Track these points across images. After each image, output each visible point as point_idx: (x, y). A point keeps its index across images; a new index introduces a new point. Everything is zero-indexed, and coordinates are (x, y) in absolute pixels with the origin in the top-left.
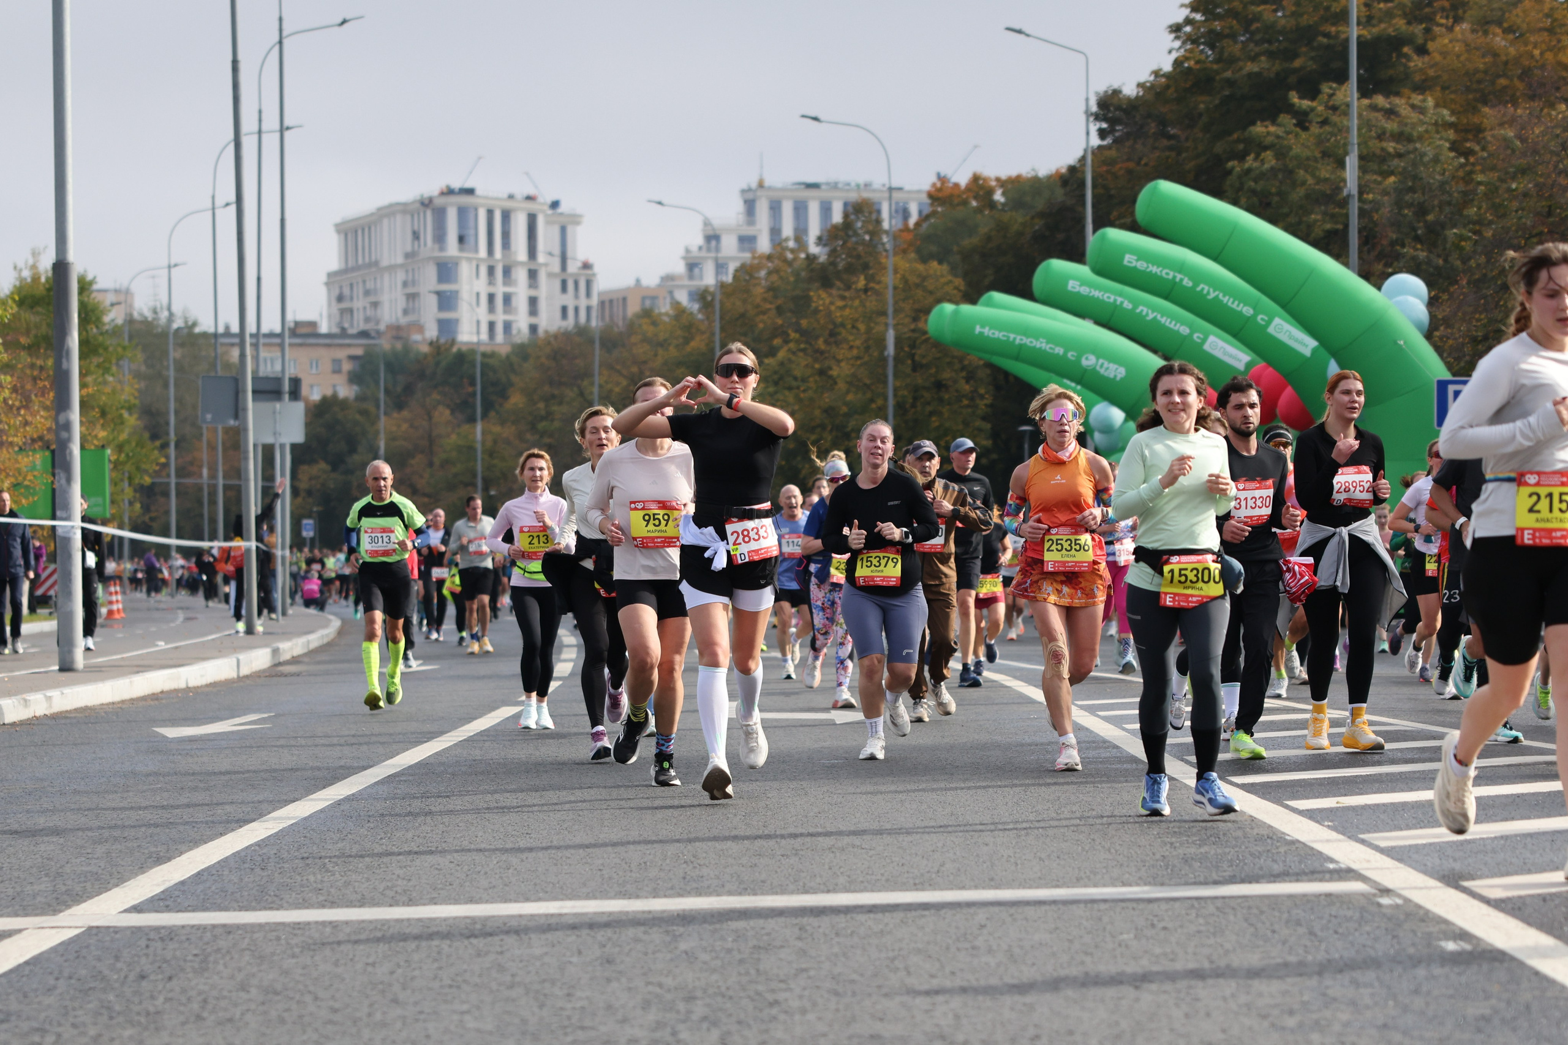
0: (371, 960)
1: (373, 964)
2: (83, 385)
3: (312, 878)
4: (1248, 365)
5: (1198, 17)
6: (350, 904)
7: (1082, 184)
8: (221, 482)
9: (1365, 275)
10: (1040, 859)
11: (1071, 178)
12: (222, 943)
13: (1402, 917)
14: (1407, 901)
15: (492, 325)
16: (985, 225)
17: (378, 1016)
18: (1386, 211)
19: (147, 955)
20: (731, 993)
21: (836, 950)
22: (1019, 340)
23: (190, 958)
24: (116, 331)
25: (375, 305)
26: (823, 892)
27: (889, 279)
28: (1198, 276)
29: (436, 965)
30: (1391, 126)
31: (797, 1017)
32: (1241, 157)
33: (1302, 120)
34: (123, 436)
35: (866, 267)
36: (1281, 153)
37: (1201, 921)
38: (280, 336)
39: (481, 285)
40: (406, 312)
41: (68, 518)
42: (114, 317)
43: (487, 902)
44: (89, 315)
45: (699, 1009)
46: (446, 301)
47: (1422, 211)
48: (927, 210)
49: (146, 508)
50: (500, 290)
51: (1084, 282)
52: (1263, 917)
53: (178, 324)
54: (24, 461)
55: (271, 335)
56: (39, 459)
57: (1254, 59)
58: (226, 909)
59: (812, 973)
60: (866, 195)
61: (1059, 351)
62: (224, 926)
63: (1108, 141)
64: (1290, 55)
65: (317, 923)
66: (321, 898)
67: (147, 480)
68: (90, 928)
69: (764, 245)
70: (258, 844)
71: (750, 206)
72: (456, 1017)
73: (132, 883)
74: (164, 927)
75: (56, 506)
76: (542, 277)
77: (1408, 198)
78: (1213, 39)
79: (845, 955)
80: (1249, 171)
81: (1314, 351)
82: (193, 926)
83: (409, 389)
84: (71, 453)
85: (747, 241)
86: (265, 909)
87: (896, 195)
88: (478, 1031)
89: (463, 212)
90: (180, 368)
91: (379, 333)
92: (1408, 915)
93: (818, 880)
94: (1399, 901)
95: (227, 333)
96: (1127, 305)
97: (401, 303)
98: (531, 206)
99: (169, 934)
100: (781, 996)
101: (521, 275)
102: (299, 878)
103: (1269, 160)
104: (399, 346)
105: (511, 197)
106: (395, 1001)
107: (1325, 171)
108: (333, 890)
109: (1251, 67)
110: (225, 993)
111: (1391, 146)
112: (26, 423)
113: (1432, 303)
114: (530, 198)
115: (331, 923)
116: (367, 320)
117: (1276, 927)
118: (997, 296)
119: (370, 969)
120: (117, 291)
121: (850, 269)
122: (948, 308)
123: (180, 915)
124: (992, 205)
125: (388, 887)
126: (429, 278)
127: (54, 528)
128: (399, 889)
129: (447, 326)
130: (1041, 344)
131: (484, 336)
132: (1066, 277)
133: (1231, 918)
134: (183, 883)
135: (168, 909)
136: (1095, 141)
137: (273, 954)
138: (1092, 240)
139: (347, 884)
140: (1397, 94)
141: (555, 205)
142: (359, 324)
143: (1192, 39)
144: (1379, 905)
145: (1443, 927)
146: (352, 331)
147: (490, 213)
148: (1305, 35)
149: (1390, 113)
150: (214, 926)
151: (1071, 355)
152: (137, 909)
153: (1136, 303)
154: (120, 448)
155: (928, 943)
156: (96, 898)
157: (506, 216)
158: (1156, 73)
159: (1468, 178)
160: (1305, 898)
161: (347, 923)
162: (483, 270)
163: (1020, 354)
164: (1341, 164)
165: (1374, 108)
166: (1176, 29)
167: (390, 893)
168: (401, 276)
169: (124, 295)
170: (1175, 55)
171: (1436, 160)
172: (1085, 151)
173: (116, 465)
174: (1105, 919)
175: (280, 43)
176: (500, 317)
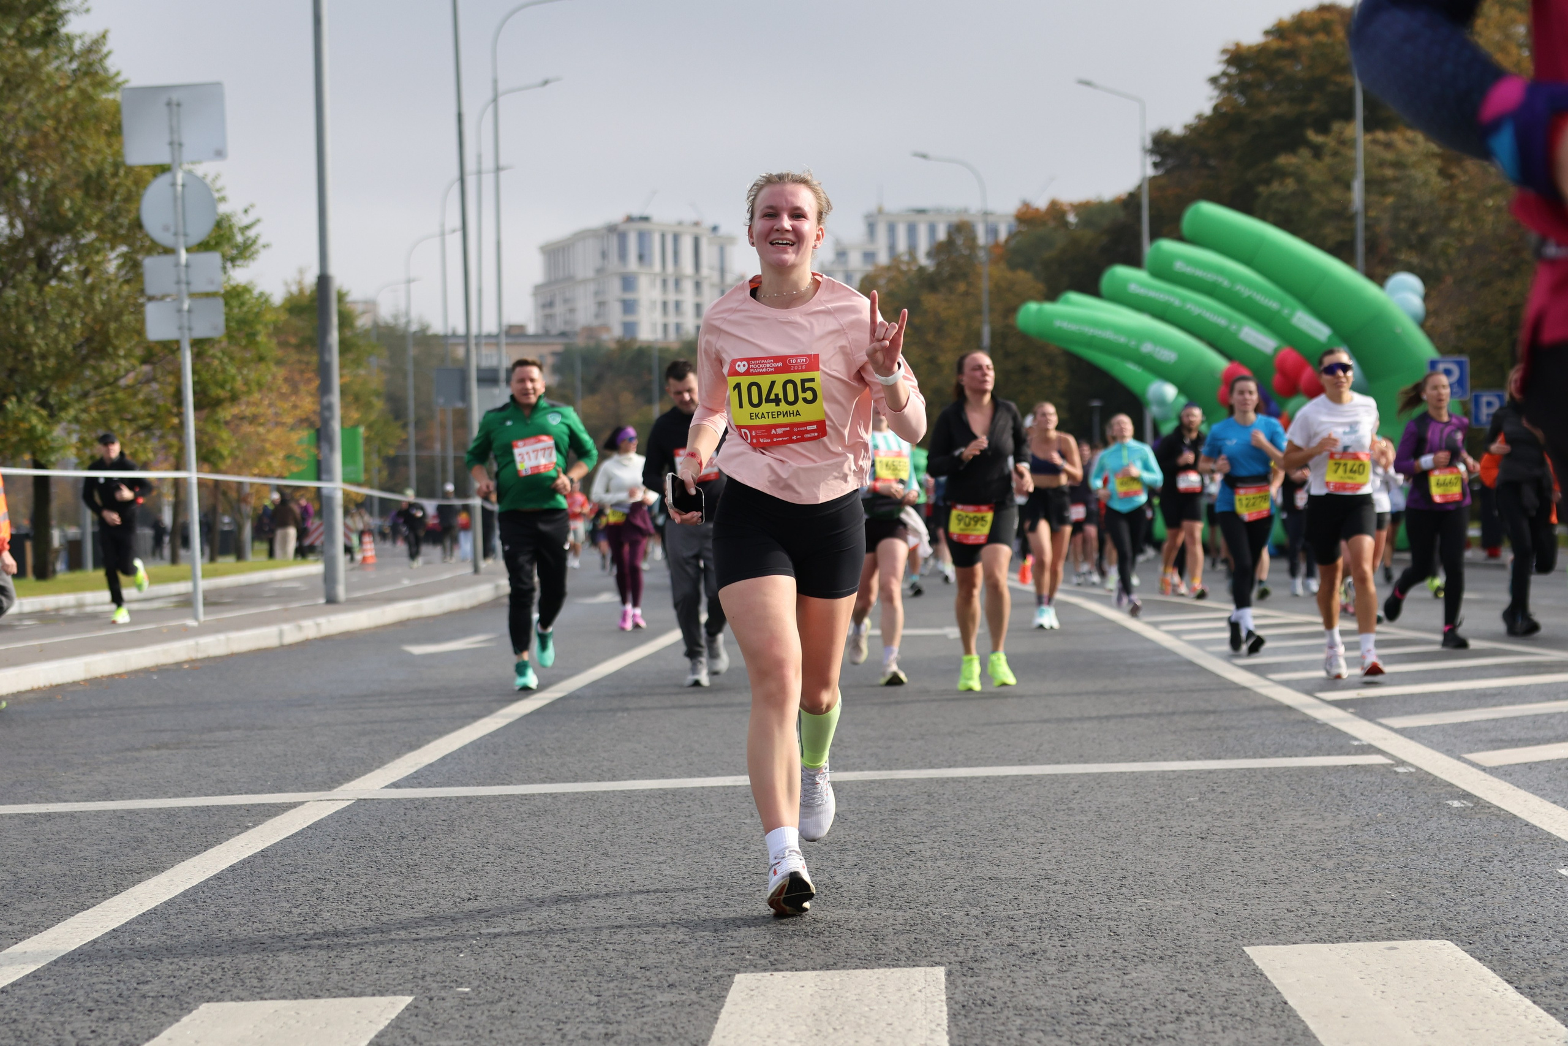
0: (585, 823)
1: (587, 827)
2: (341, 376)
3: (534, 760)
4: (1276, 350)
5: (1232, 70)
6: (566, 780)
7: (1138, 207)
8: (451, 453)
9: (1370, 275)
10: (1120, 740)
11: (1131, 202)
12: (465, 811)
13: (1415, 782)
14: (1418, 769)
15: (665, 327)
16: (1061, 240)
17: (593, 866)
18: (1384, 226)
19: (405, 821)
20: (875, 845)
21: (958, 812)
22: (1090, 331)
23: (440, 822)
24: (366, 334)
25: (572, 311)
26: (946, 767)
27: (985, 285)
28: (1234, 278)
29: (637, 826)
30: (1389, 156)
31: (929, 864)
32: (1267, 182)
33: (1317, 152)
34: (373, 417)
35: (965, 276)
36: (1300, 178)
37: (1252, 786)
38: (497, 336)
39: (656, 294)
40: (597, 316)
41: (331, 480)
42: (363, 322)
43: (676, 777)
44: (346, 320)
45: (850, 859)
46: (629, 307)
47: (1414, 224)
48: (1014, 229)
49: (391, 475)
50: (672, 297)
51: (1142, 284)
52: (1302, 783)
53: (414, 328)
54: (295, 437)
55: (489, 336)
56: (304, 435)
57: (1277, 103)
58: (467, 785)
59: (940, 829)
60: (966, 218)
61: (1122, 340)
62: (466, 797)
63: (1160, 172)
64: (1306, 100)
65: (540, 794)
66: (543, 776)
67: (392, 452)
68: (359, 800)
69: (883, 259)
70: (490, 735)
71: (871, 228)
72: (655, 866)
73: (390, 765)
74: (418, 799)
75: (320, 470)
76: (706, 288)
77: (1404, 213)
78: (1244, 88)
79: (965, 815)
80: (1273, 195)
81: (1330, 338)
82: (441, 798)
83: (600, 378)
84: (333, 430)
85: (869, 256)
86: (498, 784)
87: (991, 219)
88: (673, 876)
89: (642, 237)
90: (417, 362)
91: (575, 334)
92: (1420, 781)
93: (941, 758)
94: (1413, 770)
95: (454, 335)
96: (1177, 303)
97: (593, 308)
98: (696, 230)
99: (423, 804)
100: (916, 848)
101: (688, 286)
102: (523, 760)
103: (1291, 184)
104: (592, 343)
105: (680, 223)
106: (606, 854)
107: (1336, 193)
108: (551, 770)
109: (1274, 110)
110: (469, 849)
111: (1389, 172)
112: (295, 407)
113: (1426, 298)
114: (697, 224)
115: (551, 794)
116: (566, 323)
117: (1314, 791)
118: (1074, 297)
119: (584, 830)
120: (366, 302)
121: (953, 277)
122: (1033, 306)
123: (430, 790)
124: (1065, 224)
125: (595, 767)
126: (615, 288)
127: (319, 489)
128: (605, 769)
129: (630, 327)
130: (1108, 335)
131: (659, 335)
132: (1126, 281)
133: (1277, 784)
134: (431, 765)
135: (420, 785)
136: (1150, 172)
137: (506, 819)
138: (1149, 250)
139: (563, 765)
140: (1394, 130)
141: (715, 229)
142: (558, 326)
143: (1227, 89)
144: (1396, 773)
145: (1449, 789)
146: (554, 331)
147: (663, 236)
148: (1317, 84)
149: (1388, 145)
150: (458, 798)
151: (1133, 343)
152: (395, 785)
153: (1184, 300)
154: (370, 427)
155: (1032, 806)
156: (363, 778)
157: (676, 238)
158: (1199, 117)
159: (1452, 197)
160: (1336, 769)
161: (564, 794)
162: (659, 283)
163: (1091, 343)
164: (1348, 187)
165: (1375, 142)
166: (1214, 80)
167: (597, 771)
168: (592, 287)
169: (371, 305)
170: (1213, 103)
171: (1426, 183)
172: (1144, 179)
173: (368, 440)
174: (1175, 786)
175: (495, 100)
176: (672, 320)
